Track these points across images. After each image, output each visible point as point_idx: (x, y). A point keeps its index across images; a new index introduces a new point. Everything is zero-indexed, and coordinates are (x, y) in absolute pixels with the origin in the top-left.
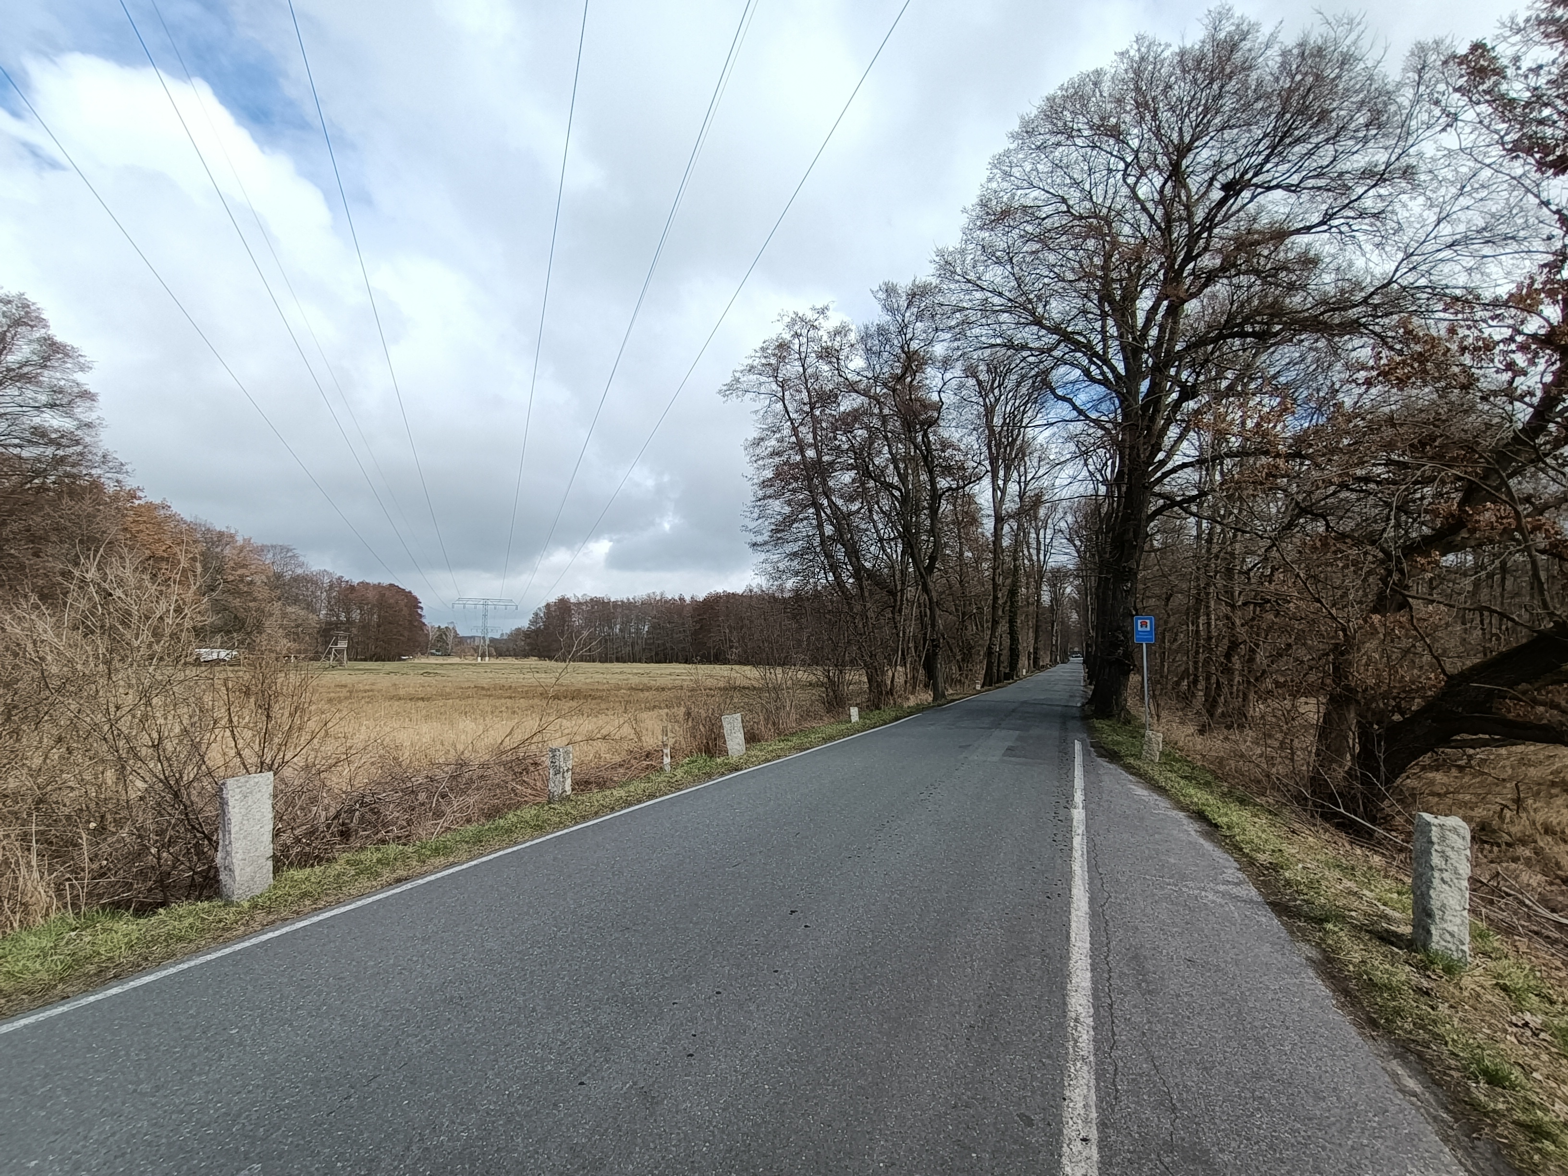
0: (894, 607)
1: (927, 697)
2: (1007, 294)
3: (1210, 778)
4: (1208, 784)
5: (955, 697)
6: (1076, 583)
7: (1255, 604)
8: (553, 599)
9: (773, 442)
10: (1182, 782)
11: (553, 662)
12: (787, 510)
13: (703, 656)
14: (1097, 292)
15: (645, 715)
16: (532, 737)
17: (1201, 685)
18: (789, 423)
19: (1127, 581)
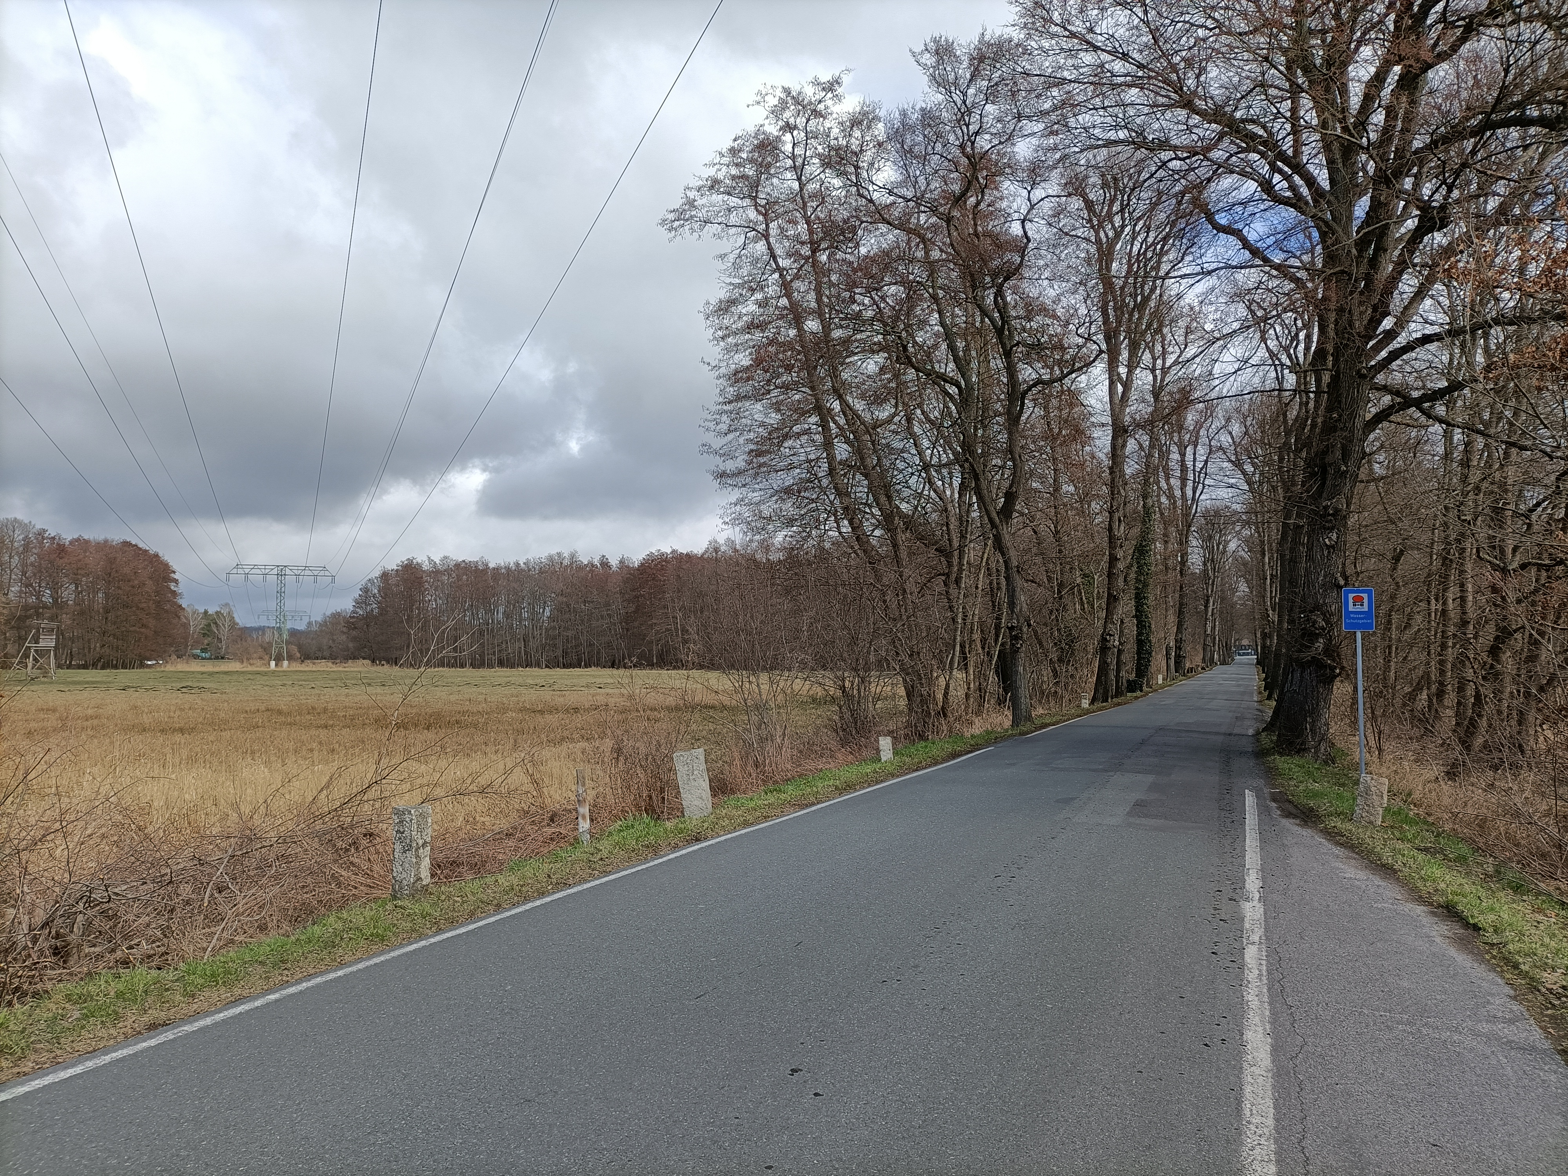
0: (948, 575)
1: (1003, 719)
2: (1136, 55)
3: (1464, 849)
4: (1461, 859)
5: (1048, 720)
6: (1246, 532)
7: (1540, 567)
8: (392, 564)
9: (752, 308)
10: (1421, 857)
11: (396, 668)
12: (774, 418)
13: (641, 657)
14: (1285, 51)
15: (547, 753)
16: (364, 791)
17: (1451, 699)
18: (776, 276)
19: (1331, 529)
